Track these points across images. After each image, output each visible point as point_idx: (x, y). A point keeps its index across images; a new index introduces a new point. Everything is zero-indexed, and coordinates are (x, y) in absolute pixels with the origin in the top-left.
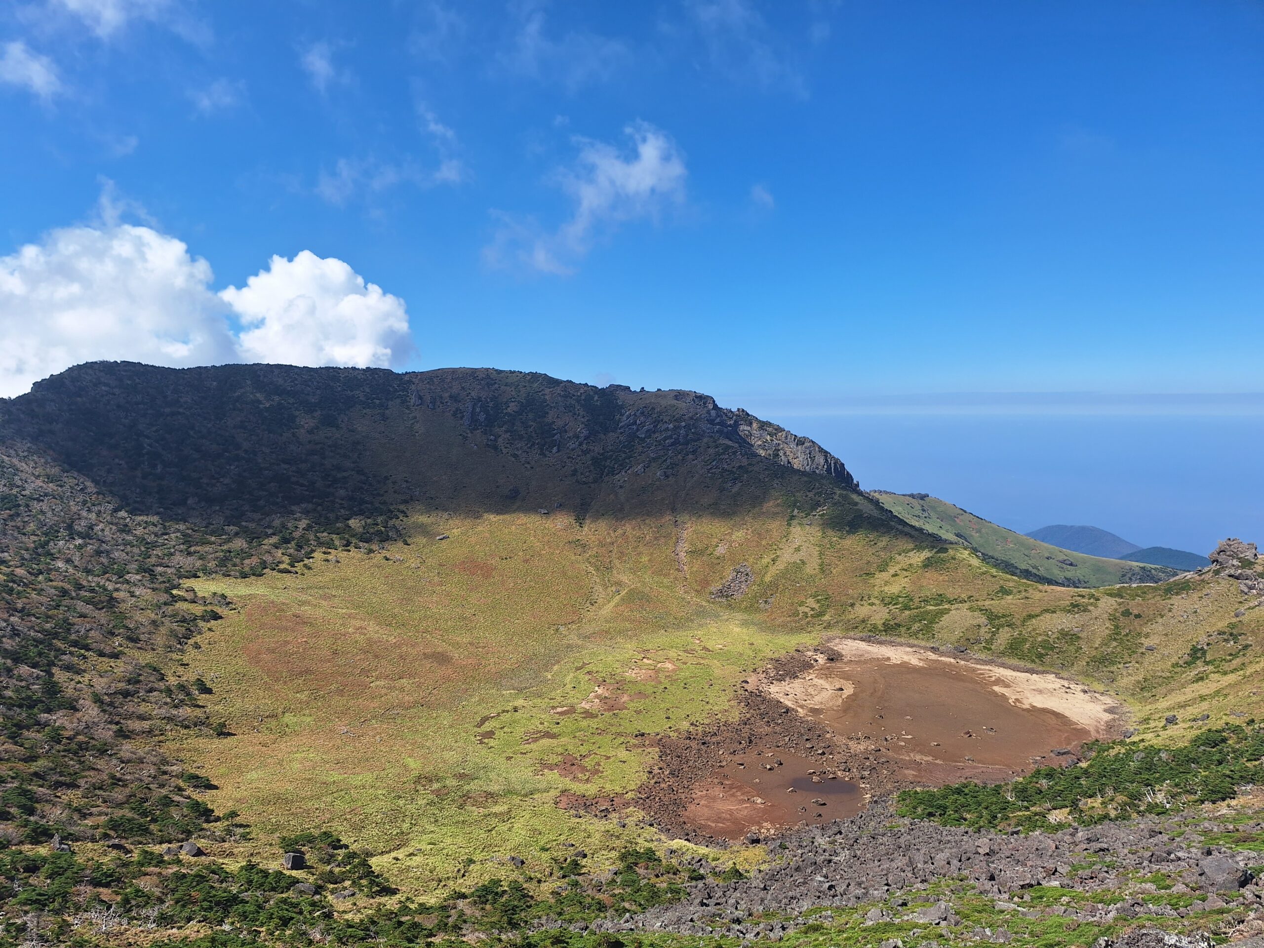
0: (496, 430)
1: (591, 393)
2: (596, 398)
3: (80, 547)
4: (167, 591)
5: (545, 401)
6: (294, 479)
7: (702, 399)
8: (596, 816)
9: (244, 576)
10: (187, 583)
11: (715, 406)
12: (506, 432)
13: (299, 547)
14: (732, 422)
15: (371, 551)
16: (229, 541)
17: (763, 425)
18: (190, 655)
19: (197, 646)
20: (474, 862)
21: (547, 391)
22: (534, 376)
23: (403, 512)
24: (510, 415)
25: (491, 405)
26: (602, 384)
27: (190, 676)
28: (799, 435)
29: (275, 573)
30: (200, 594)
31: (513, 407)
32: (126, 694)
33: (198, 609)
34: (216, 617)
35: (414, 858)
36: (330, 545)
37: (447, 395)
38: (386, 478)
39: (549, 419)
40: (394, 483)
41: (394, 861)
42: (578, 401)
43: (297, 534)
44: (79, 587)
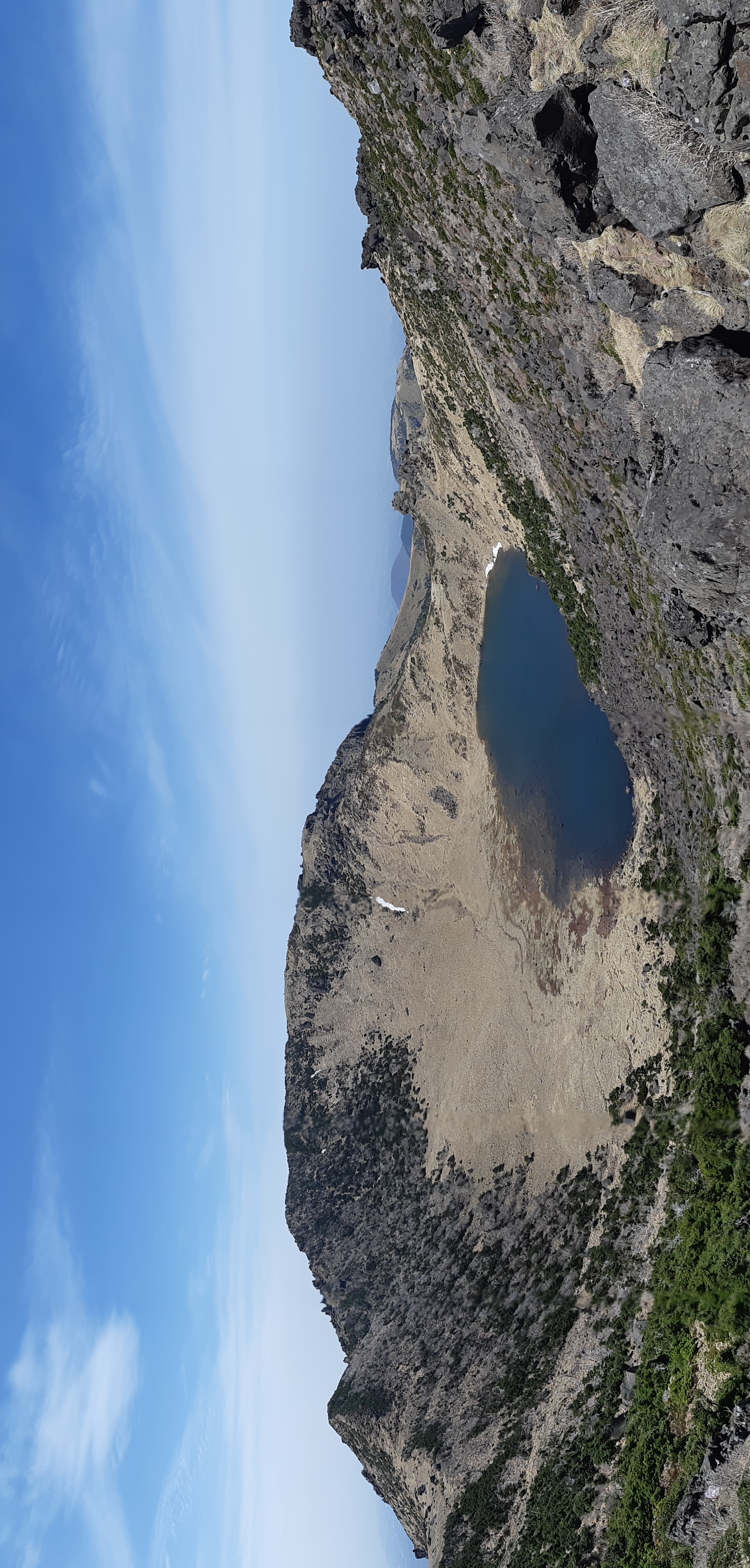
0: (330, 971)
1: (303, 902)
2: (306, 899)
3: (401, 1233)
4: (433, 1186)
5: (310, 936)
6: (362, 1108)
7: (309, 825)
9: (426, 1141)
10: (428, 1175)
11: (315, 814)
12: (332, 964)
13: (409, 1106)
14: (326, 802)
15: (414, 1060)
16: (402, 1149)
17: (327, 780)
18: (476, 1175)
19: (471, 1171)
21: (302, 934)
22: (292, 943)
23: (387, 1039)
24: (319, 961)
25: (311, 974)
26: (296, 894)
27: (490, 1176)
28: (336, 755)
29: (426, 1122)
30: (437, 1167)
31: (314, 958)
33: (447, 1169)
34: (452, 1159)
36: (408, 1087)
37: (305, 1006)
38: (363, 1048)
39: (322, 933)
40: (366, 1043)
42: (309, 912)
43: (400, 1107)
44: (425, 1234)
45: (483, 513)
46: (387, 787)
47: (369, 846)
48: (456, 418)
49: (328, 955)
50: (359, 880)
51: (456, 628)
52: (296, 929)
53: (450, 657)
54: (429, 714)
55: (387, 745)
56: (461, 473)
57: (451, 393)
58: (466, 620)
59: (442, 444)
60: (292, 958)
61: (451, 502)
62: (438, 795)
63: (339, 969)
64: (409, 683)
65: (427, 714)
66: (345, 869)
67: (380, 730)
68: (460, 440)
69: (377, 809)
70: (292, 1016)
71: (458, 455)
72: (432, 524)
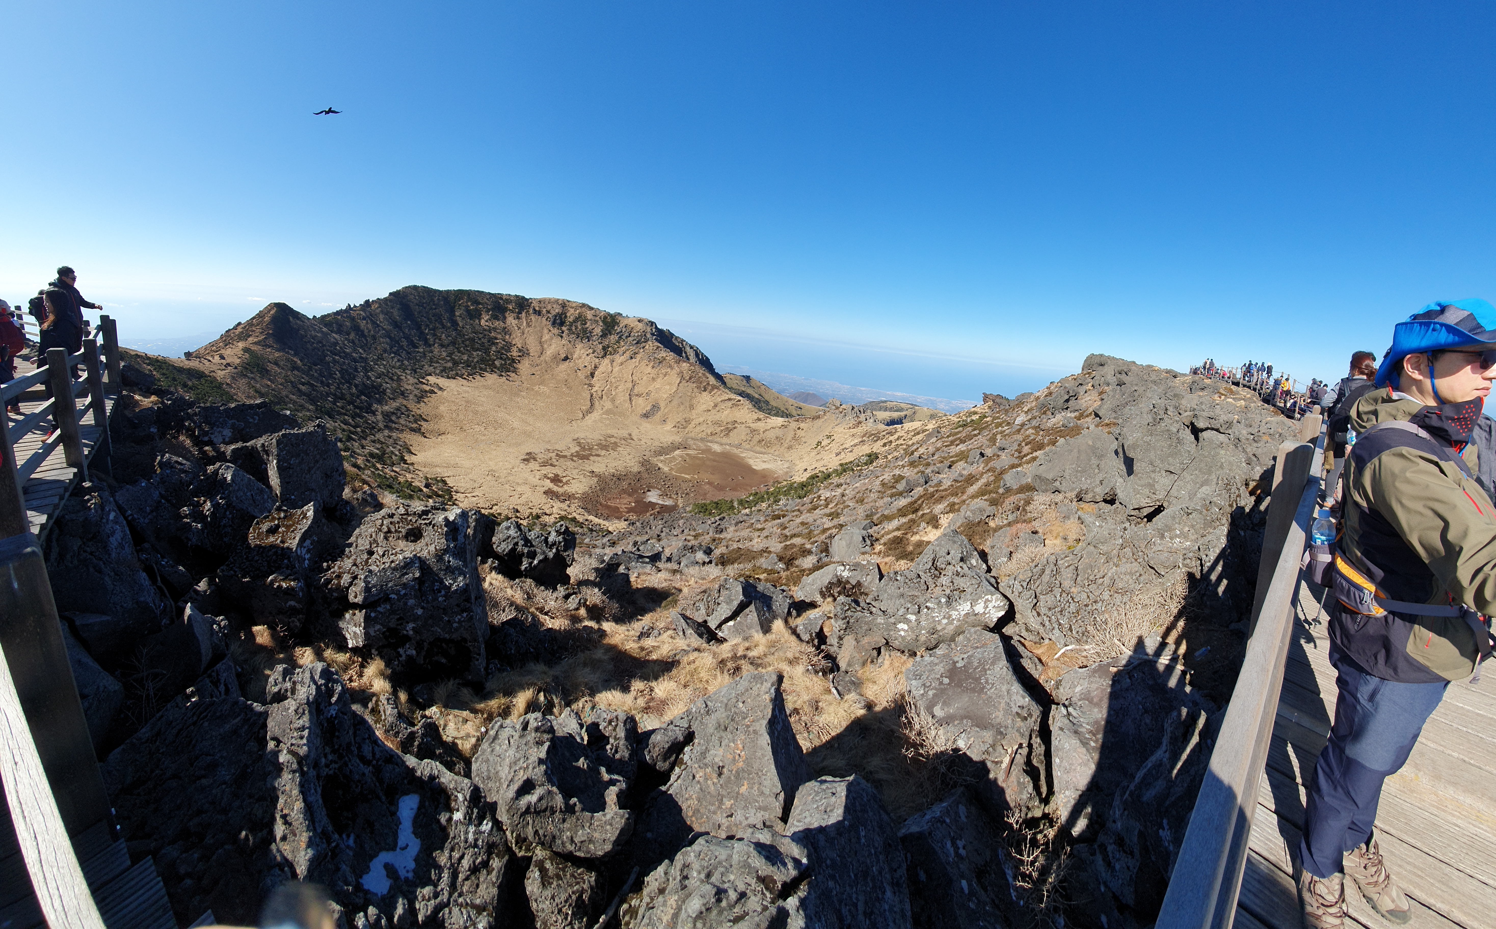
0: (563, 328)
6: (476, 340)
11: (657, 328)
12: (567, 329)
13: (472, 370)
23: (518, 360)
24: (570, 321)
29: (461, 378)
34: (434, 392)
37: (546, 310)
38: (515, 344)
39: (587, 325)
40: (518, 347)
45: (818, 457)
46: (665, 375)
47: (634, 360)
48: (877, 447)
49: (573, 328)
50: (615, 352)
51: (753, 431)
52: (591, 309)
53: (736, 425)
54: (704, 407)
55: (690, 378)
56: (844, 446)
57: (893, 444)
58: (757, 438)
59: (864, 436)
60: (574, 305)
61: (829, 437)
62: (655, 408)
63: (564, 335)
64: (727, 397)
65: (704, 406)
66: (622, 343)
67: (700, 375)
68: (864, 447)
69: (653, 367)
70: (540, 302)
71: (855, 445)
72: (818, 422)
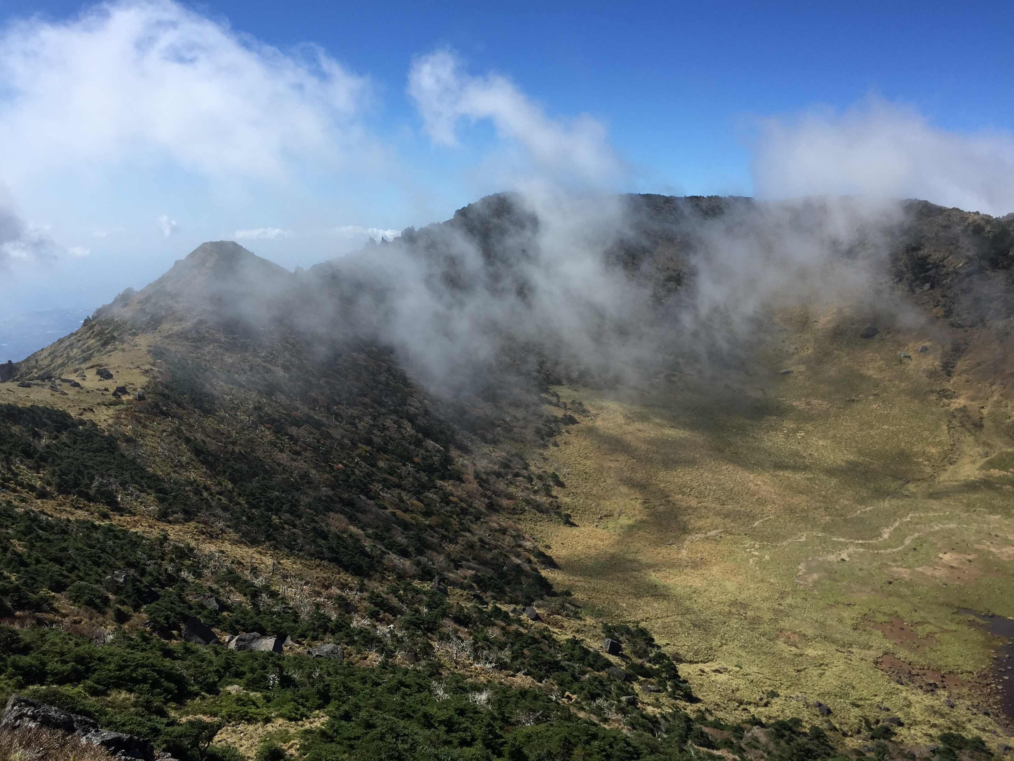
8: (921, 687)
10: (554, 389)
18: (550, 450)
19: (556, 444)
20: (778, 696)
27: (547, 469)
30: (562, 400)
32: (499, 475)
33: (560, 413)
34: (573, 421)
35: (720, 675)
41: (700, 673)
